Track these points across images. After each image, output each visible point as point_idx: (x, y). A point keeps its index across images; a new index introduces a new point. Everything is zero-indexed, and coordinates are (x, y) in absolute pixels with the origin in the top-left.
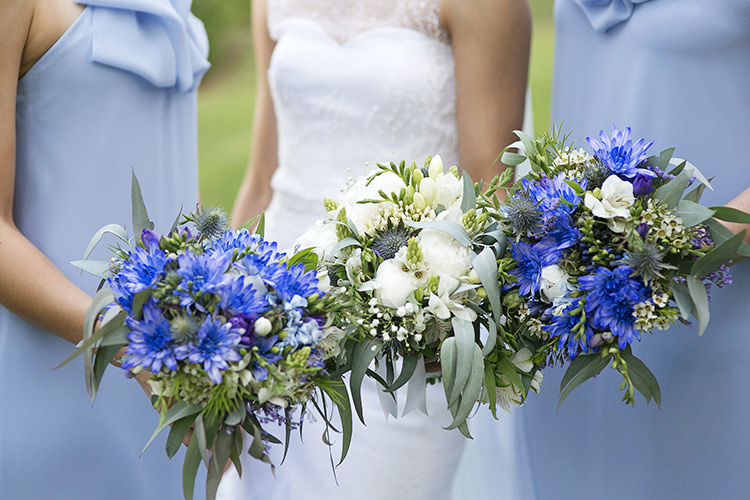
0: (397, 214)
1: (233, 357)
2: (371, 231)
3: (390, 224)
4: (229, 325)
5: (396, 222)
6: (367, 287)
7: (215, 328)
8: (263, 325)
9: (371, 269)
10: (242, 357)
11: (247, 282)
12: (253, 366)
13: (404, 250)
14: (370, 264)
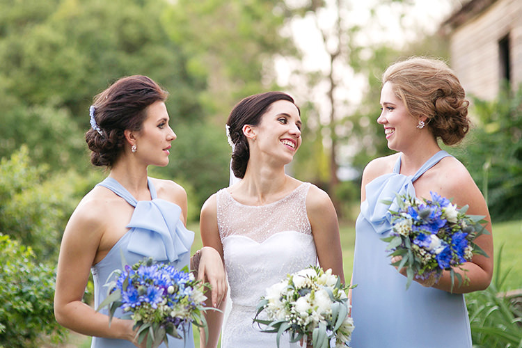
0: (310, 283)
1: (160, 299)
2: (300, 288)
3: (307, 286)
4: (158, 288)
5: (309, 286)
6: (293, 303)
7: (153, 290)
8: (171, 289)
9: (296, 298)
10: (163, 299)
11: (164, 276)
12: (168, 304)
13: (309, 295)
14: (296, 296)
